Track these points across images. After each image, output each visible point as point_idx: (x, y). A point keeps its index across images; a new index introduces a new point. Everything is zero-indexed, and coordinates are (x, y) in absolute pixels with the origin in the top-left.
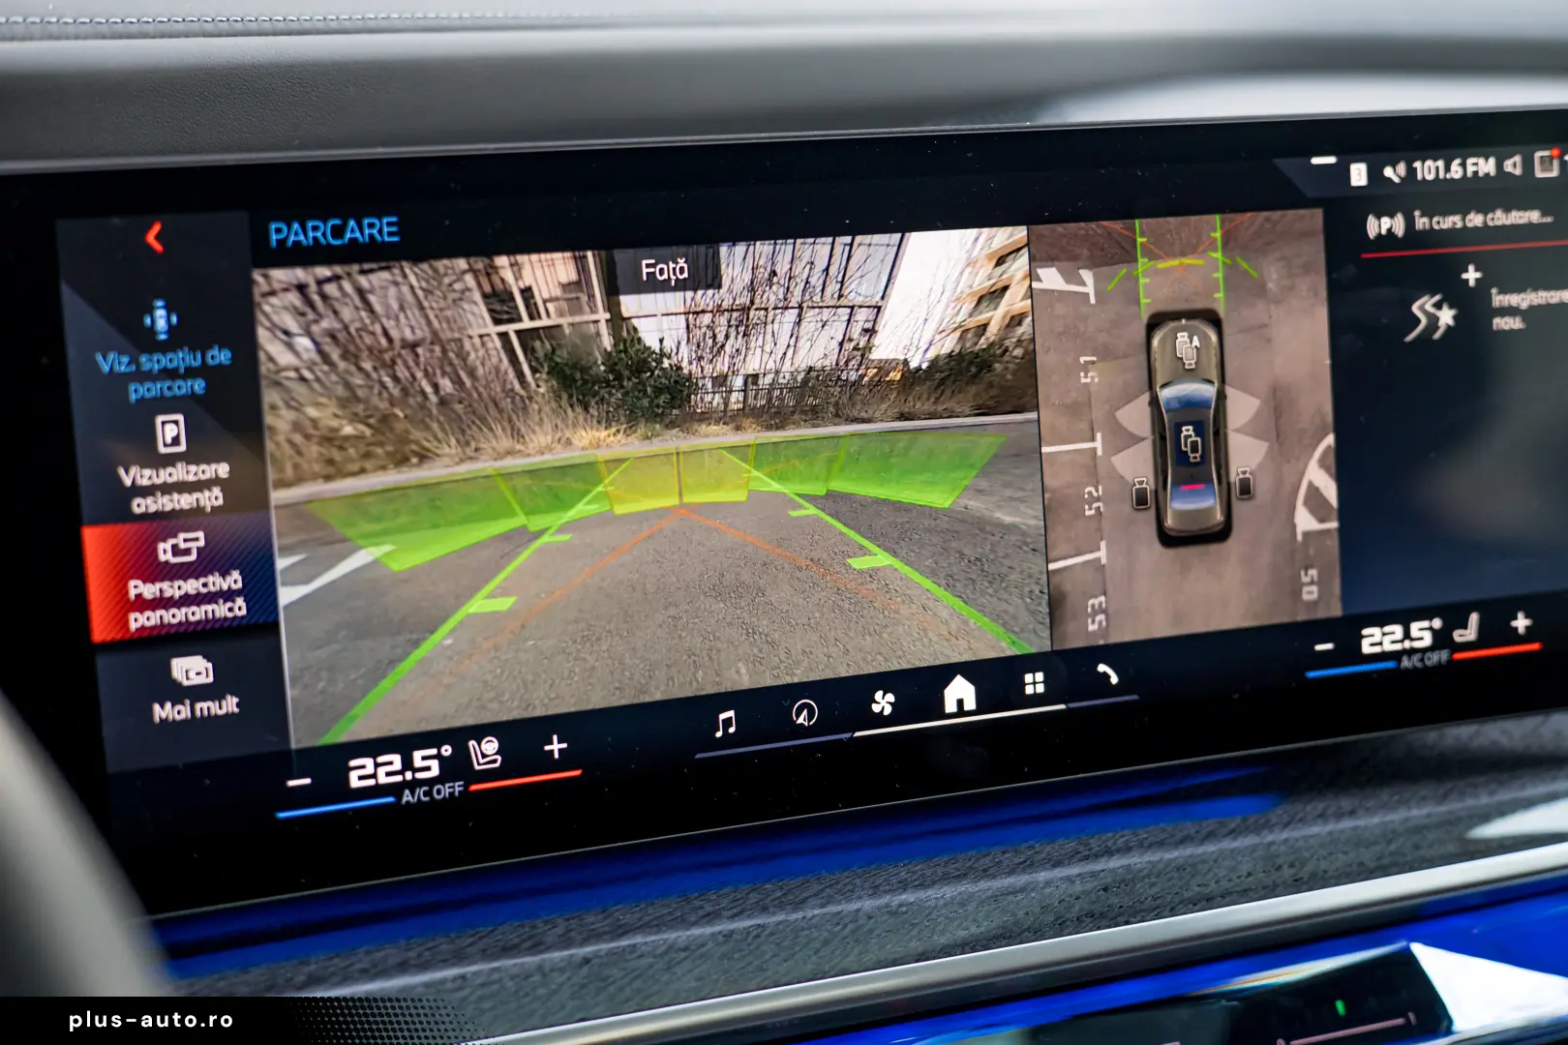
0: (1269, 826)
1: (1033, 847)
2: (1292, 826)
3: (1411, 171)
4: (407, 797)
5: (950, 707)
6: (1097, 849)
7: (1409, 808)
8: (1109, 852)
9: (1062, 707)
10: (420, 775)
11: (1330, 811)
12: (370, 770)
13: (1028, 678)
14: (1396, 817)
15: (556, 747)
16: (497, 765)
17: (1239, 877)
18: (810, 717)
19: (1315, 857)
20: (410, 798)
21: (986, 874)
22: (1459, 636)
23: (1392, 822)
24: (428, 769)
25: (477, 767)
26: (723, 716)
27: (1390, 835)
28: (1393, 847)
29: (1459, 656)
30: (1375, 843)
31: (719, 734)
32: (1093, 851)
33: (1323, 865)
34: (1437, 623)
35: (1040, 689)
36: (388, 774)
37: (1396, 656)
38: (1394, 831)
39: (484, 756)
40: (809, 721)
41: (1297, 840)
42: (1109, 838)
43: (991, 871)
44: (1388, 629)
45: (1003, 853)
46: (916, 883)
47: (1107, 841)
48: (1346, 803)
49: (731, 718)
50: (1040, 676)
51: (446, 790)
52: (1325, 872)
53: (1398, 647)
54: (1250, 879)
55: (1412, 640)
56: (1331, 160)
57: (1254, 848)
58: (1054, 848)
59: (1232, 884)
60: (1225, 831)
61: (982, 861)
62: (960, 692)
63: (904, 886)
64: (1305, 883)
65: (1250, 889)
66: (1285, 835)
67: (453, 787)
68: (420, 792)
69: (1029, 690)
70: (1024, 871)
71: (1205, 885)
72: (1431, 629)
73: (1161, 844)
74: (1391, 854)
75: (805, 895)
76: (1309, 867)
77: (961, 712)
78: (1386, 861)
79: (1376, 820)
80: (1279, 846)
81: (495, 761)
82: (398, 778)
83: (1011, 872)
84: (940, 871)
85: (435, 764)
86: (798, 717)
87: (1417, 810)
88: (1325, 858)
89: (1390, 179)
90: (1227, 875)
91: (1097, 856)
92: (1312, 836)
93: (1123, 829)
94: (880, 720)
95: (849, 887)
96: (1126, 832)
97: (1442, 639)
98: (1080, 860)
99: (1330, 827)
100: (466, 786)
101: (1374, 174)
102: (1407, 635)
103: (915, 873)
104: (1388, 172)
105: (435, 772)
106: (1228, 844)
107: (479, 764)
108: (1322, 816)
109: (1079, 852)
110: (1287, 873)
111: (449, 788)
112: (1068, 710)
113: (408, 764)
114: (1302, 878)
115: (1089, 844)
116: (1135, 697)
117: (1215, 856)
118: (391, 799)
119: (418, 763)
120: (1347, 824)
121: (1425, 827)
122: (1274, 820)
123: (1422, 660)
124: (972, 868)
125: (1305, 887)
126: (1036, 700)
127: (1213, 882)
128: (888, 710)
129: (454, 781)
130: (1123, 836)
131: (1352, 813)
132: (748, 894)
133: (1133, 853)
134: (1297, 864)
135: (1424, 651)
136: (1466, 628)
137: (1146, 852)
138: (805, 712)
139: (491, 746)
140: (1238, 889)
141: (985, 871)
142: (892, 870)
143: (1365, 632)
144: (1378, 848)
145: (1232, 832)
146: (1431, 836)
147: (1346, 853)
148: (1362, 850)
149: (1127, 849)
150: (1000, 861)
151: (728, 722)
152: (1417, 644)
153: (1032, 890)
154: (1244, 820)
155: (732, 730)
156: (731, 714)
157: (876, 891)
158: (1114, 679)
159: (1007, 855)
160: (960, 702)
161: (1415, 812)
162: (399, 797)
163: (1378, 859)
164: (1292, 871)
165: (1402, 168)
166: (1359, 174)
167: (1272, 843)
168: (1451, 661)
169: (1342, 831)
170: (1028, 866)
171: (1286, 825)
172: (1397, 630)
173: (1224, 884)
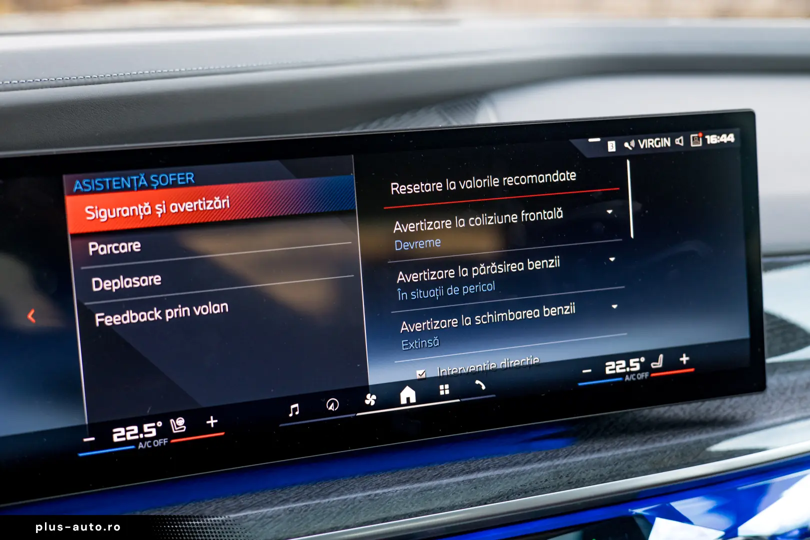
0: (557, 457)
1: (443, 467)
2: (568, 457)
3: (637, 144)
4: (141, 446)
5: (403, 401)
6: (473, 468)
7: (627, 448)
8: (478, 470)
9: (458, 400)
10: (146, 436)
11: (588, 450)
12: (123, 433)
13: (441, 387)
14: (619, 452)
15: (212, 422)
16: (184, 430)
17: (541, 482)
18: (335, 406)
19: (579, 472)
20: (142, 446)
21: (418, 480)
22: (653, 365)
23: (618, 455)
24: (151, 432)
25: (174, 432)
26: (293, 407)
27: (616, 461)
28: (618, 467)
29: (653, 375)
30: (610, 465)
31: (291, 415)
32: (471, 469)
33: (583, 476)
34: (643, 359)
35: (447, 392)
36: (132, 435)
37: (622, 375)
38: (619, 460)
39: (177, 426)
40: (335, 408)
41: (570, 464)
42: (481, 463)
43: (421, 479)
44: (618, 362)
45: (428, 470)
46: (384, 485)
47: (479, 464)
48: (597, 445)
49: (296, 408)
50: (447, 386)
51: (159, 442)
52: (584, 479)
53: (624, 370)
54: (547, 482)
55: (630, 367)
56: (598, 140)
57: (549, 468)
58: (452, 468)
59: (537, 485)
60: (536, 459)
61: (417, 474)
62: (408, 394)
63: (378, 486)
64: (573, 485)
65: (547, 488)
66: (565, 461)
67: (163, 441)
68: (147, 443)
69: (442, 393)
70: (436, 479)
71: (524, 486)
72: (640, 362)
73: (504, 466)
74: (617, 470)
75: (330, 491)
76: (576, 477)
77: (409, 403)
78: (614, 474)
79: (610, 454)
80: (562, 467)
81: (183, 429)
82: (137, 437)
83: (431, 480)
84: (397, 478)
85: (154, 430)
86: (329, 406)
87: (631, 449)
88: (584, 472)
89: (627, 148)
90: (535, 481)
91: (472, 472)
92: (578, 462)
93: (488, 458)
94: (369, 408)
95: (353, 487)
96: (489, 460)
97: (645, 367)
98: (464, 474)
99: (587, 457)
100: (169, 440)
101: (619, 146)
102: (628, 365)
103: (384, 480)
104: (626, 145)
105: (154, 434)
106: (536, 466)
107: (175, 430)
108: (584, 452)
109: (464, 470)
110: (565, 479)
111: (161, 441)
112: (461, 401)
113: (141, 430)
114: (572, 482)
115: (470, 466)
116: (494, 396)
117: (530, 471)
118: (133, 447)
119: (146, 430)
120: (595, 456)
121: (634, 457)
122: (561, 454)
123: (635, 377)
124: (412, 477)
125: (573, 487)
126: (445, 397)
127: (528, 484)
128: (373, 403)
129: (163, 438)
130: (487, 462)
131: (599, 450)
132: (304, 490)
133: (490, 470)
134: (570, 475)
135: (636, 372)
136: (657, 362)
137: (496, 470)
138: (333, 404)
139: (181, 422)
140: (540, 488)
141: (418, 479)
142: (374, 478)
143: (607, 364)
144: (610, 467)
145: (540, 460)
146: (637, 461)
147: (594, 470)
148: (602, 468)
149: (488, 469)
150: (426, 475)
151: (295, 410)
152: (632, 369)
153: (440, 488)
154: (547, 453)
155: (297, 413)
156: (297, 405)
157: (364, 489)
158: (484, 387)
159: (430, 471)
160: (408, 399)
161: (630, 450)
162: (137, 445)
163: (610, 473)
164: (568, 478)
165: (633, 143)
166: (612, 146)
167: (558, 465)
168: (649, 377)
169: (593, 459)
170: (439, 476)
171: (566, 457)
172: (623, 363)
173: (534, 485)
